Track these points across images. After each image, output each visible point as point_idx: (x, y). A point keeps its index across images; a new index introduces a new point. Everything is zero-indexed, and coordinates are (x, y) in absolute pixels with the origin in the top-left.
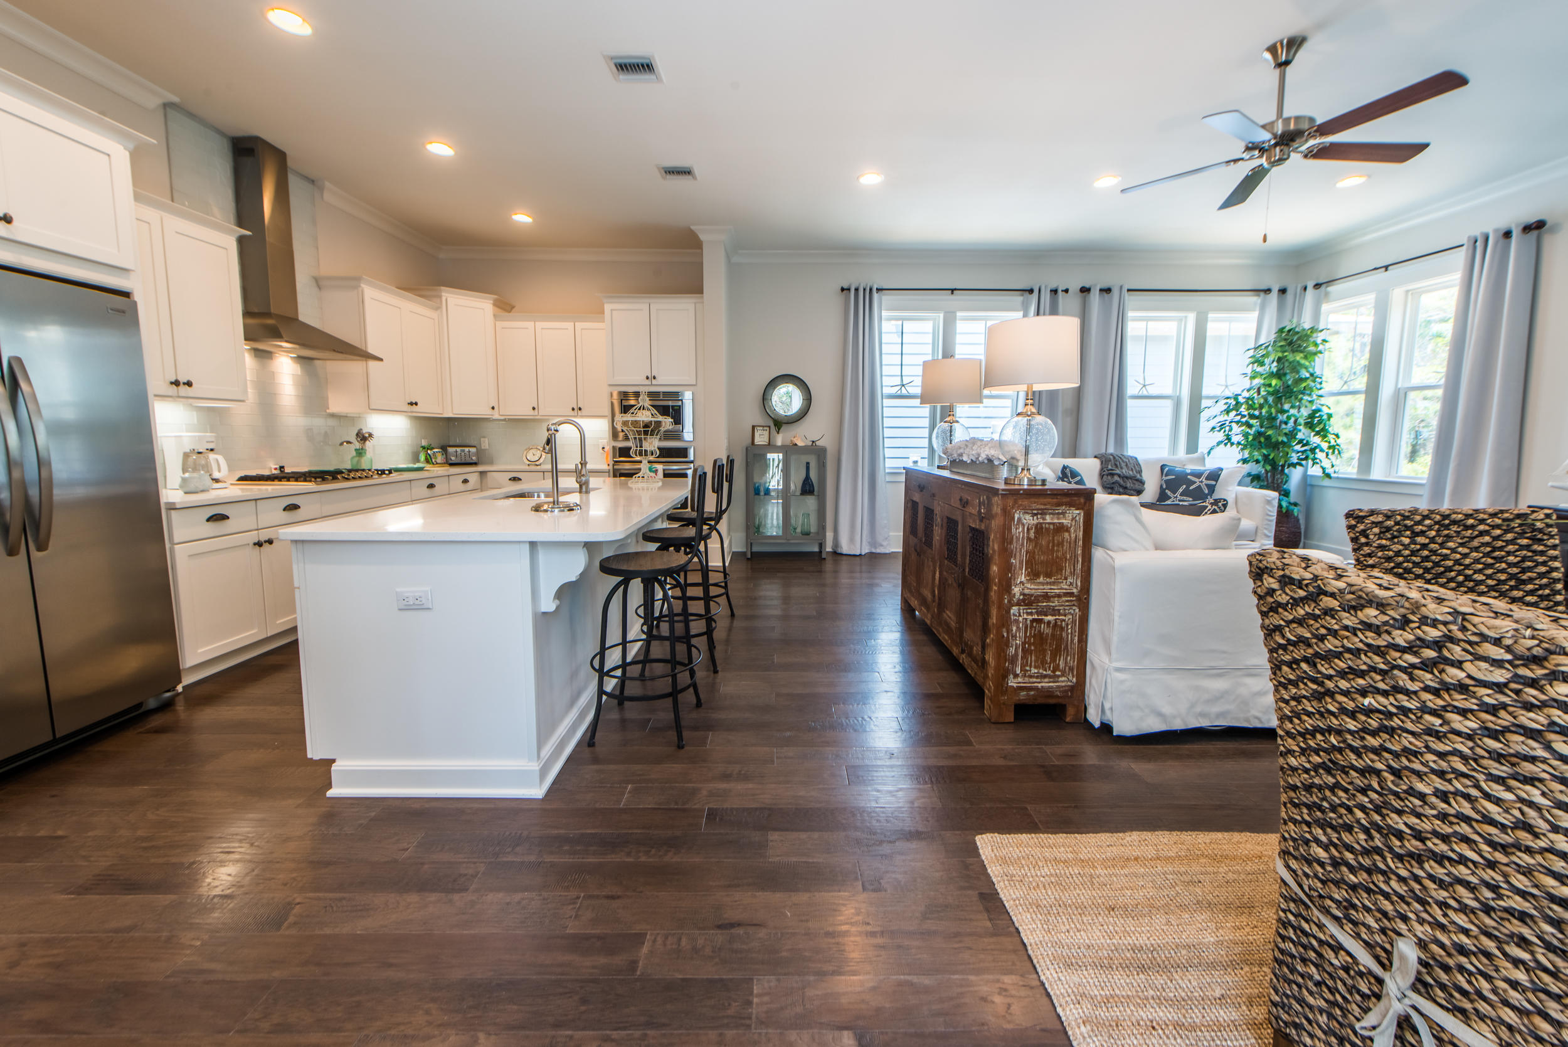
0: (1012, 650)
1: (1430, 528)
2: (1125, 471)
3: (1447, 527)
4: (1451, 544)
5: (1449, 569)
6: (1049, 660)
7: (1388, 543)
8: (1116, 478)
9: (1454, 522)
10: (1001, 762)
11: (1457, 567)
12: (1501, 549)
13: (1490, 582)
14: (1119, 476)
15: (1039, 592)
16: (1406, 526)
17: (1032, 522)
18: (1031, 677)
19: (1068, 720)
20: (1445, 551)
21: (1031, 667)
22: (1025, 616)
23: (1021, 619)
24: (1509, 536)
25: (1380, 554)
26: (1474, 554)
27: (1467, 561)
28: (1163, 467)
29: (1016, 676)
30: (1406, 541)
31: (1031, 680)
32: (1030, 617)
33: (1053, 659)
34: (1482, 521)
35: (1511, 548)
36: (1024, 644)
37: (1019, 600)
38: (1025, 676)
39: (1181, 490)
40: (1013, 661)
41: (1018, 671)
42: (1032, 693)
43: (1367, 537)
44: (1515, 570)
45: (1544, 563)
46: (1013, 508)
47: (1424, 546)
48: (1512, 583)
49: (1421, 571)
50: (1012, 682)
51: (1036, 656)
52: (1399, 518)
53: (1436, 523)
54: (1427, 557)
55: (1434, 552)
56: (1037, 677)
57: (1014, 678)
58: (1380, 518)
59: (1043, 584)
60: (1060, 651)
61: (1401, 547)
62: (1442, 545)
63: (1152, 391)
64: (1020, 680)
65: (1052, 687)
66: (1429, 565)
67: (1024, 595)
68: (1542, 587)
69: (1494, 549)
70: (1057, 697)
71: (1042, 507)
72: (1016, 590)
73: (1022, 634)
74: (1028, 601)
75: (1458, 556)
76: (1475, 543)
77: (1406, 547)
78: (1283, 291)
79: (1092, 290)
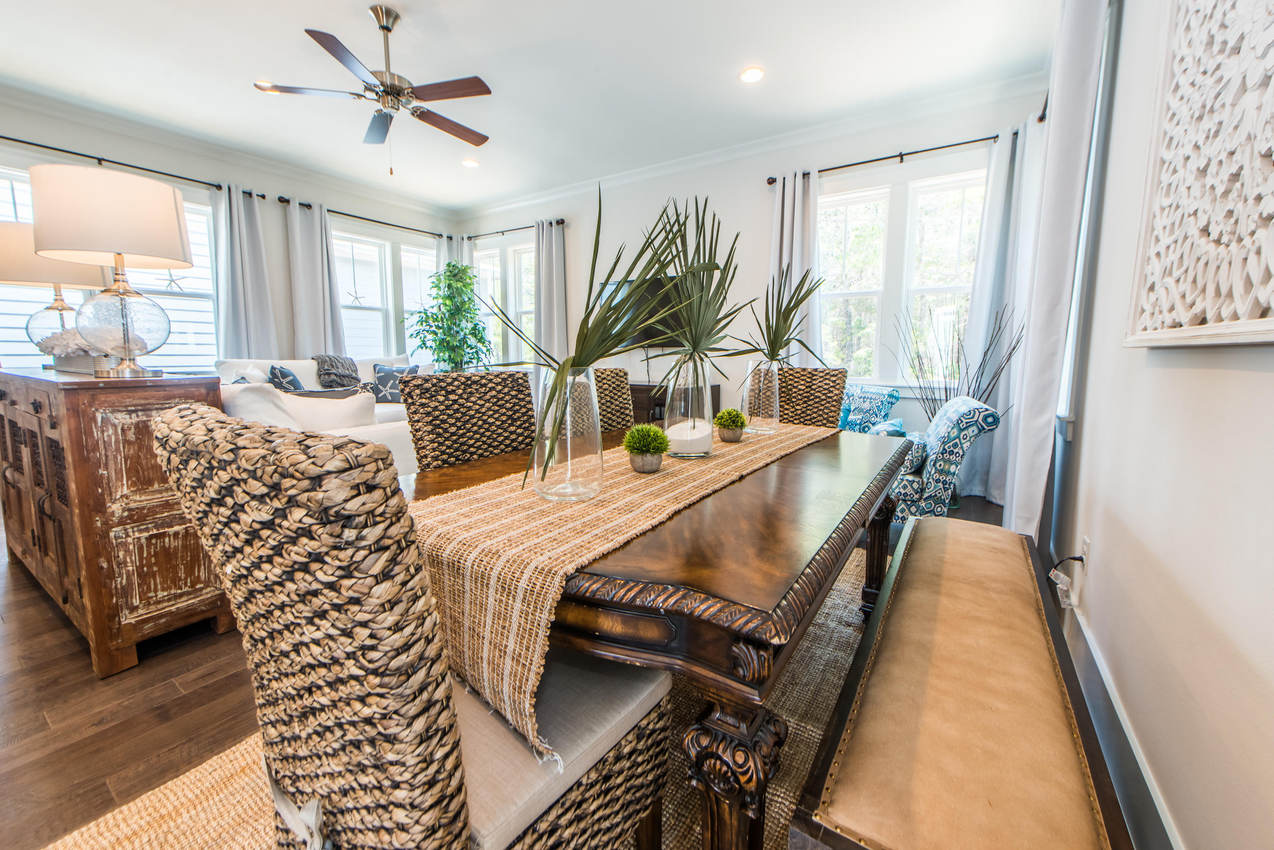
0: (121, 581)
1: (458, 387)
2: (341, 371)
3: (470, 386)
4: (473, 399)
5: (472, 417)
6: (183, 576)
7: (427, 401)
8: (333, 377)
9: (475, 382)
10: (94, 730)
11: (477, 415)
12: (502, 399)
13: (498, 423)
14: (336, 375)
15: (155, 502)
16: (441, 387)
17: (129, 421)
18: (158, 602)
19: (221, 631)
20: (469, 404)
21: (156, 591)
22: (137, 535)
23: (130, 540)
24: (506, 390)
25: (421, 411)
26: (487, 404)
27: (483, 410)
28: (375, 367)
29: (133, 609)
30: (441, 398)
31: (160, 606)
32: (146, 534)
33: (190, 571)
34: (491, 381)
35: (507, 398)
36: (139, 569)
37: (121, 518)
38: (149, 604)
39: (390, 385)
40: (126, 592)
41: (136, 602)
42: (164, 620)
43: (412, 398)
44: (510, 413)
45: (524, 406)
46: (91, 405)
47: (455, 401)
48: (509, 422)
49: (454, 421)
50: (128, 619)
51: (162, 577)
52: (435, 381)
53: (463, 383)
54: (458, 409)
55: (462, 405)
56: (169, 600)
57: (130, 613)
58: (419, 382)
59: (160, 492)
60: (199, 561)
61: (437, 404)
62: (467, 400)
63: (364, 303)
64: (141, 612)
65: (193, 604)
66: (459, 415)
67: (130, 510)
68: (525, 422)
69: (499, 400)
70: (203, 612)
71: (143, 402)
72: (116, 508)
73: (136, 557)
74: (136, 517)
75: (478, 407)
76: (487, 397)
77: (442, 403)
78: (450, 238)
79: (291, 202)
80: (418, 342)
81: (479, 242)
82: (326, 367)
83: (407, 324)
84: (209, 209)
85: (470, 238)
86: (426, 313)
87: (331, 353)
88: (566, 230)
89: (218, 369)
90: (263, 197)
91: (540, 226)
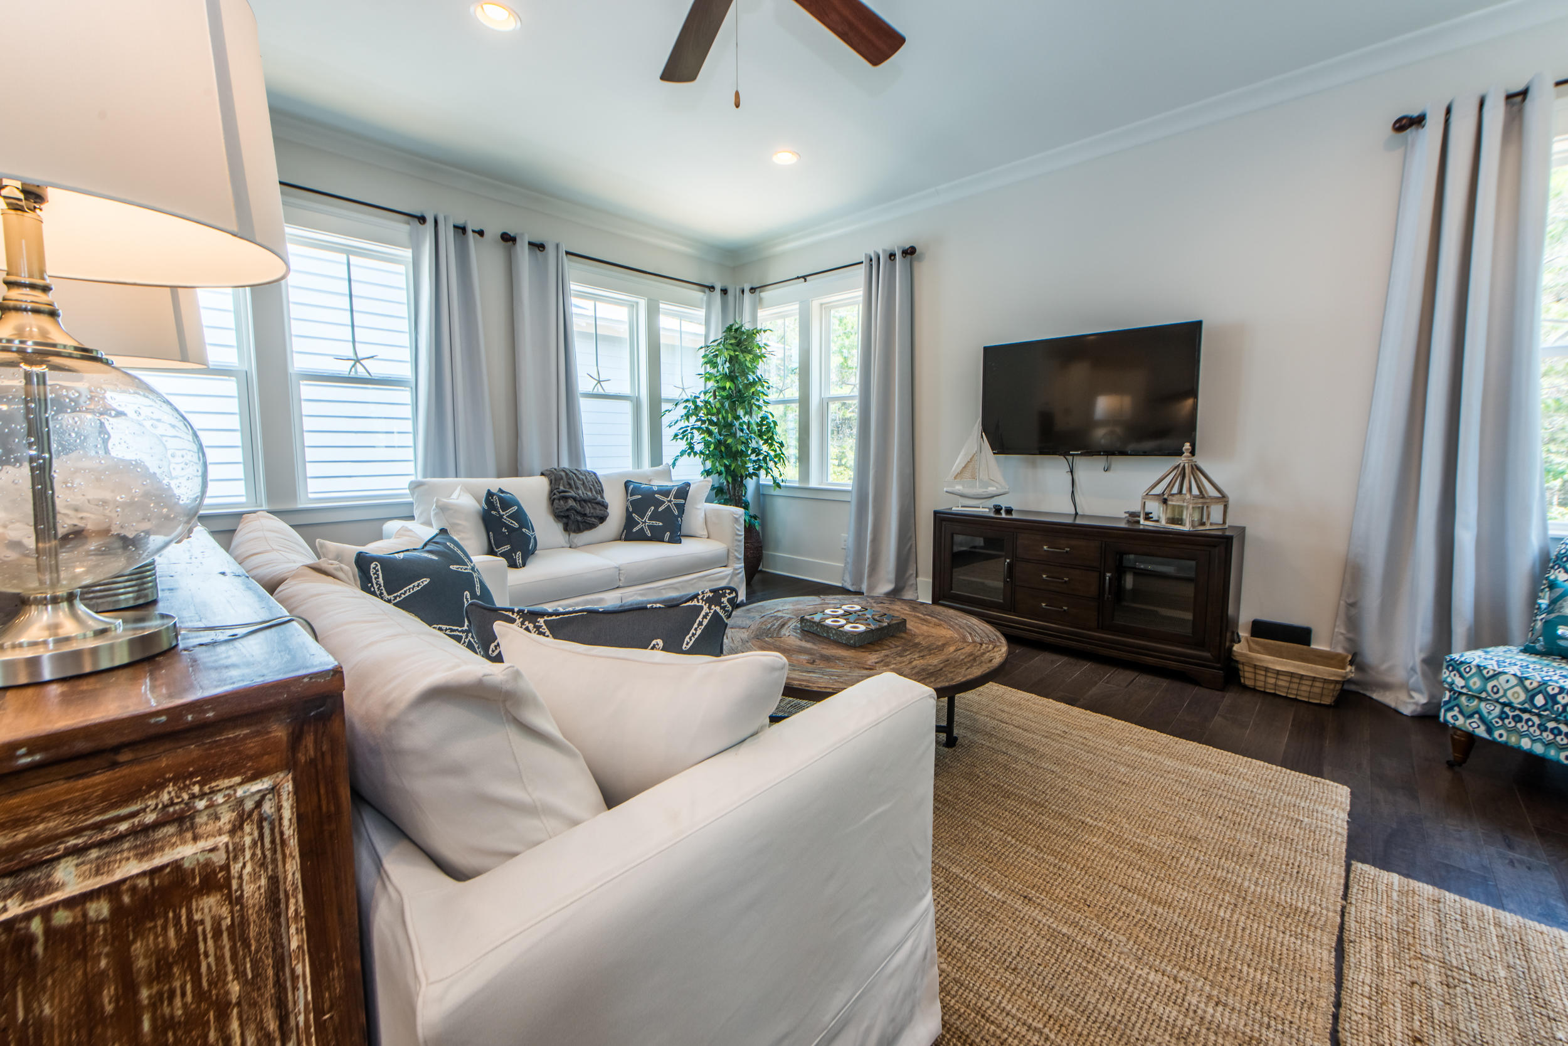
2: (582, 492)
8: (571, 503)
14: (575, 499)
28: (627, 484)
39: (649, 512)
63: (609, 388)
78: (724, 291)
79: (518, 240)
80: (682, 445)
81: (766, 295)
82: (562, 488)
83: (666, 420)
84: (408, 253)
85: (753, 290)
86: (694, 402)
87: (565, 464)
88: (916, 264)
89: (412, 494)
90: (481, 233)
91: (872, 262)
